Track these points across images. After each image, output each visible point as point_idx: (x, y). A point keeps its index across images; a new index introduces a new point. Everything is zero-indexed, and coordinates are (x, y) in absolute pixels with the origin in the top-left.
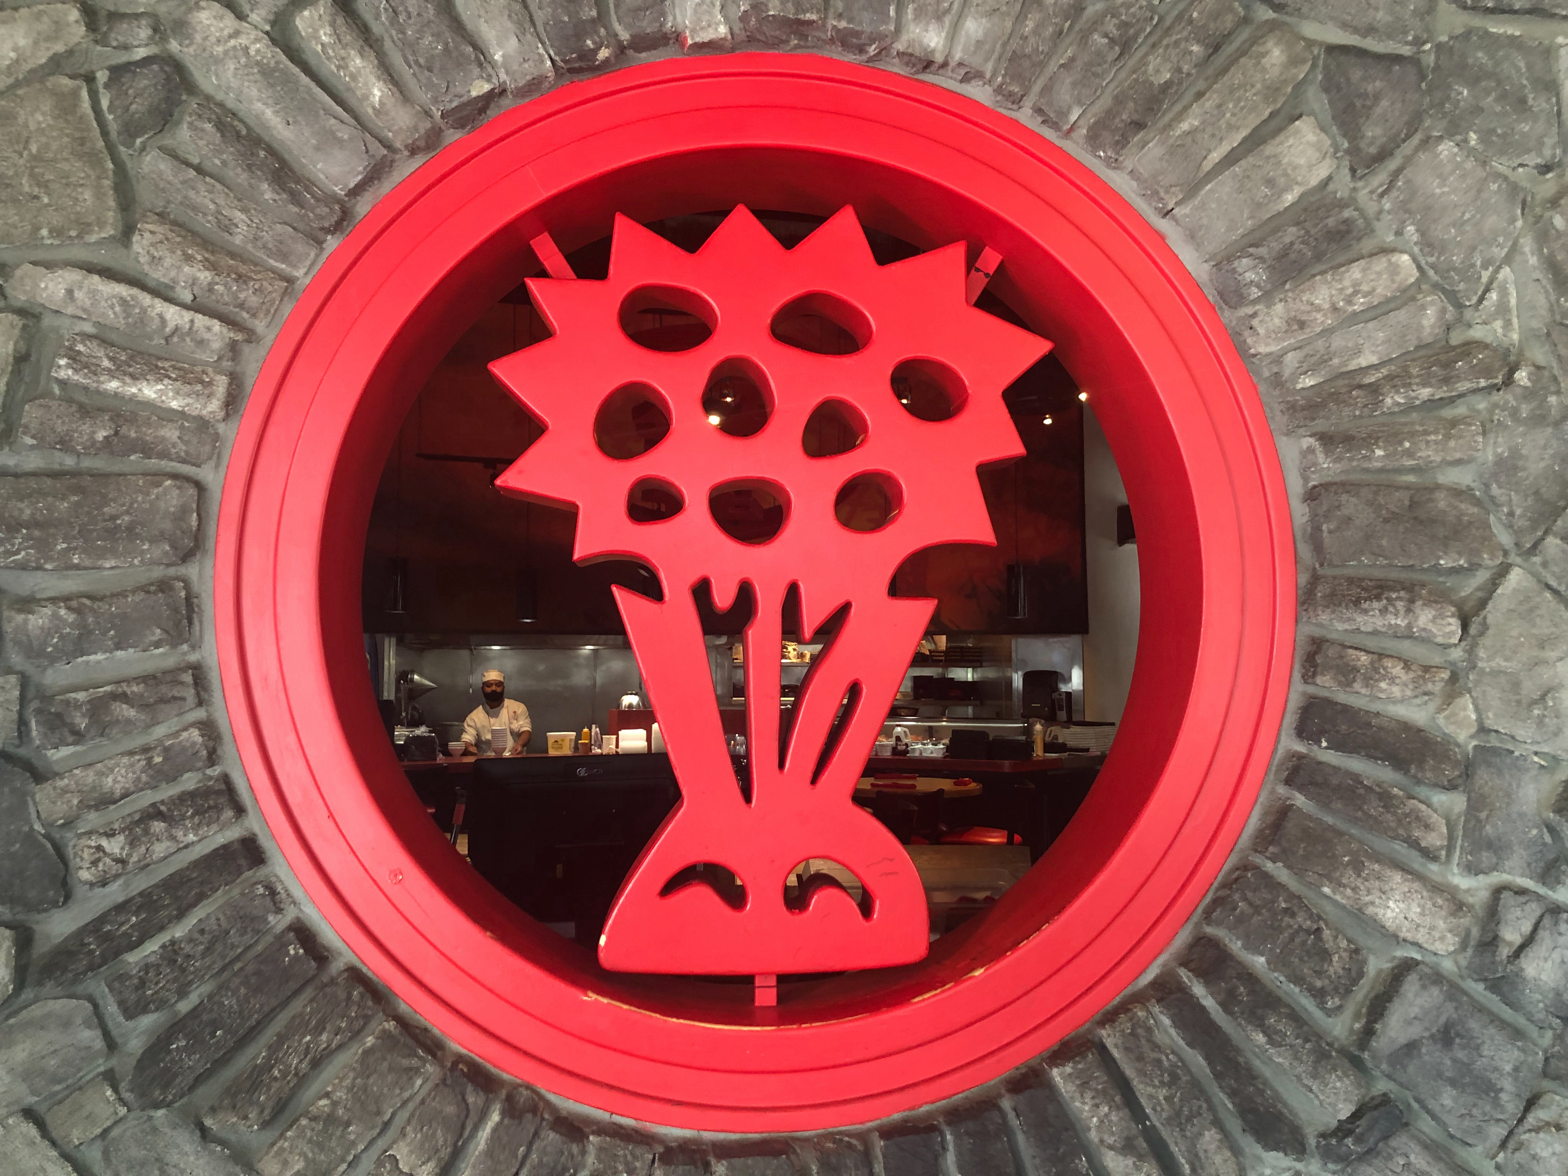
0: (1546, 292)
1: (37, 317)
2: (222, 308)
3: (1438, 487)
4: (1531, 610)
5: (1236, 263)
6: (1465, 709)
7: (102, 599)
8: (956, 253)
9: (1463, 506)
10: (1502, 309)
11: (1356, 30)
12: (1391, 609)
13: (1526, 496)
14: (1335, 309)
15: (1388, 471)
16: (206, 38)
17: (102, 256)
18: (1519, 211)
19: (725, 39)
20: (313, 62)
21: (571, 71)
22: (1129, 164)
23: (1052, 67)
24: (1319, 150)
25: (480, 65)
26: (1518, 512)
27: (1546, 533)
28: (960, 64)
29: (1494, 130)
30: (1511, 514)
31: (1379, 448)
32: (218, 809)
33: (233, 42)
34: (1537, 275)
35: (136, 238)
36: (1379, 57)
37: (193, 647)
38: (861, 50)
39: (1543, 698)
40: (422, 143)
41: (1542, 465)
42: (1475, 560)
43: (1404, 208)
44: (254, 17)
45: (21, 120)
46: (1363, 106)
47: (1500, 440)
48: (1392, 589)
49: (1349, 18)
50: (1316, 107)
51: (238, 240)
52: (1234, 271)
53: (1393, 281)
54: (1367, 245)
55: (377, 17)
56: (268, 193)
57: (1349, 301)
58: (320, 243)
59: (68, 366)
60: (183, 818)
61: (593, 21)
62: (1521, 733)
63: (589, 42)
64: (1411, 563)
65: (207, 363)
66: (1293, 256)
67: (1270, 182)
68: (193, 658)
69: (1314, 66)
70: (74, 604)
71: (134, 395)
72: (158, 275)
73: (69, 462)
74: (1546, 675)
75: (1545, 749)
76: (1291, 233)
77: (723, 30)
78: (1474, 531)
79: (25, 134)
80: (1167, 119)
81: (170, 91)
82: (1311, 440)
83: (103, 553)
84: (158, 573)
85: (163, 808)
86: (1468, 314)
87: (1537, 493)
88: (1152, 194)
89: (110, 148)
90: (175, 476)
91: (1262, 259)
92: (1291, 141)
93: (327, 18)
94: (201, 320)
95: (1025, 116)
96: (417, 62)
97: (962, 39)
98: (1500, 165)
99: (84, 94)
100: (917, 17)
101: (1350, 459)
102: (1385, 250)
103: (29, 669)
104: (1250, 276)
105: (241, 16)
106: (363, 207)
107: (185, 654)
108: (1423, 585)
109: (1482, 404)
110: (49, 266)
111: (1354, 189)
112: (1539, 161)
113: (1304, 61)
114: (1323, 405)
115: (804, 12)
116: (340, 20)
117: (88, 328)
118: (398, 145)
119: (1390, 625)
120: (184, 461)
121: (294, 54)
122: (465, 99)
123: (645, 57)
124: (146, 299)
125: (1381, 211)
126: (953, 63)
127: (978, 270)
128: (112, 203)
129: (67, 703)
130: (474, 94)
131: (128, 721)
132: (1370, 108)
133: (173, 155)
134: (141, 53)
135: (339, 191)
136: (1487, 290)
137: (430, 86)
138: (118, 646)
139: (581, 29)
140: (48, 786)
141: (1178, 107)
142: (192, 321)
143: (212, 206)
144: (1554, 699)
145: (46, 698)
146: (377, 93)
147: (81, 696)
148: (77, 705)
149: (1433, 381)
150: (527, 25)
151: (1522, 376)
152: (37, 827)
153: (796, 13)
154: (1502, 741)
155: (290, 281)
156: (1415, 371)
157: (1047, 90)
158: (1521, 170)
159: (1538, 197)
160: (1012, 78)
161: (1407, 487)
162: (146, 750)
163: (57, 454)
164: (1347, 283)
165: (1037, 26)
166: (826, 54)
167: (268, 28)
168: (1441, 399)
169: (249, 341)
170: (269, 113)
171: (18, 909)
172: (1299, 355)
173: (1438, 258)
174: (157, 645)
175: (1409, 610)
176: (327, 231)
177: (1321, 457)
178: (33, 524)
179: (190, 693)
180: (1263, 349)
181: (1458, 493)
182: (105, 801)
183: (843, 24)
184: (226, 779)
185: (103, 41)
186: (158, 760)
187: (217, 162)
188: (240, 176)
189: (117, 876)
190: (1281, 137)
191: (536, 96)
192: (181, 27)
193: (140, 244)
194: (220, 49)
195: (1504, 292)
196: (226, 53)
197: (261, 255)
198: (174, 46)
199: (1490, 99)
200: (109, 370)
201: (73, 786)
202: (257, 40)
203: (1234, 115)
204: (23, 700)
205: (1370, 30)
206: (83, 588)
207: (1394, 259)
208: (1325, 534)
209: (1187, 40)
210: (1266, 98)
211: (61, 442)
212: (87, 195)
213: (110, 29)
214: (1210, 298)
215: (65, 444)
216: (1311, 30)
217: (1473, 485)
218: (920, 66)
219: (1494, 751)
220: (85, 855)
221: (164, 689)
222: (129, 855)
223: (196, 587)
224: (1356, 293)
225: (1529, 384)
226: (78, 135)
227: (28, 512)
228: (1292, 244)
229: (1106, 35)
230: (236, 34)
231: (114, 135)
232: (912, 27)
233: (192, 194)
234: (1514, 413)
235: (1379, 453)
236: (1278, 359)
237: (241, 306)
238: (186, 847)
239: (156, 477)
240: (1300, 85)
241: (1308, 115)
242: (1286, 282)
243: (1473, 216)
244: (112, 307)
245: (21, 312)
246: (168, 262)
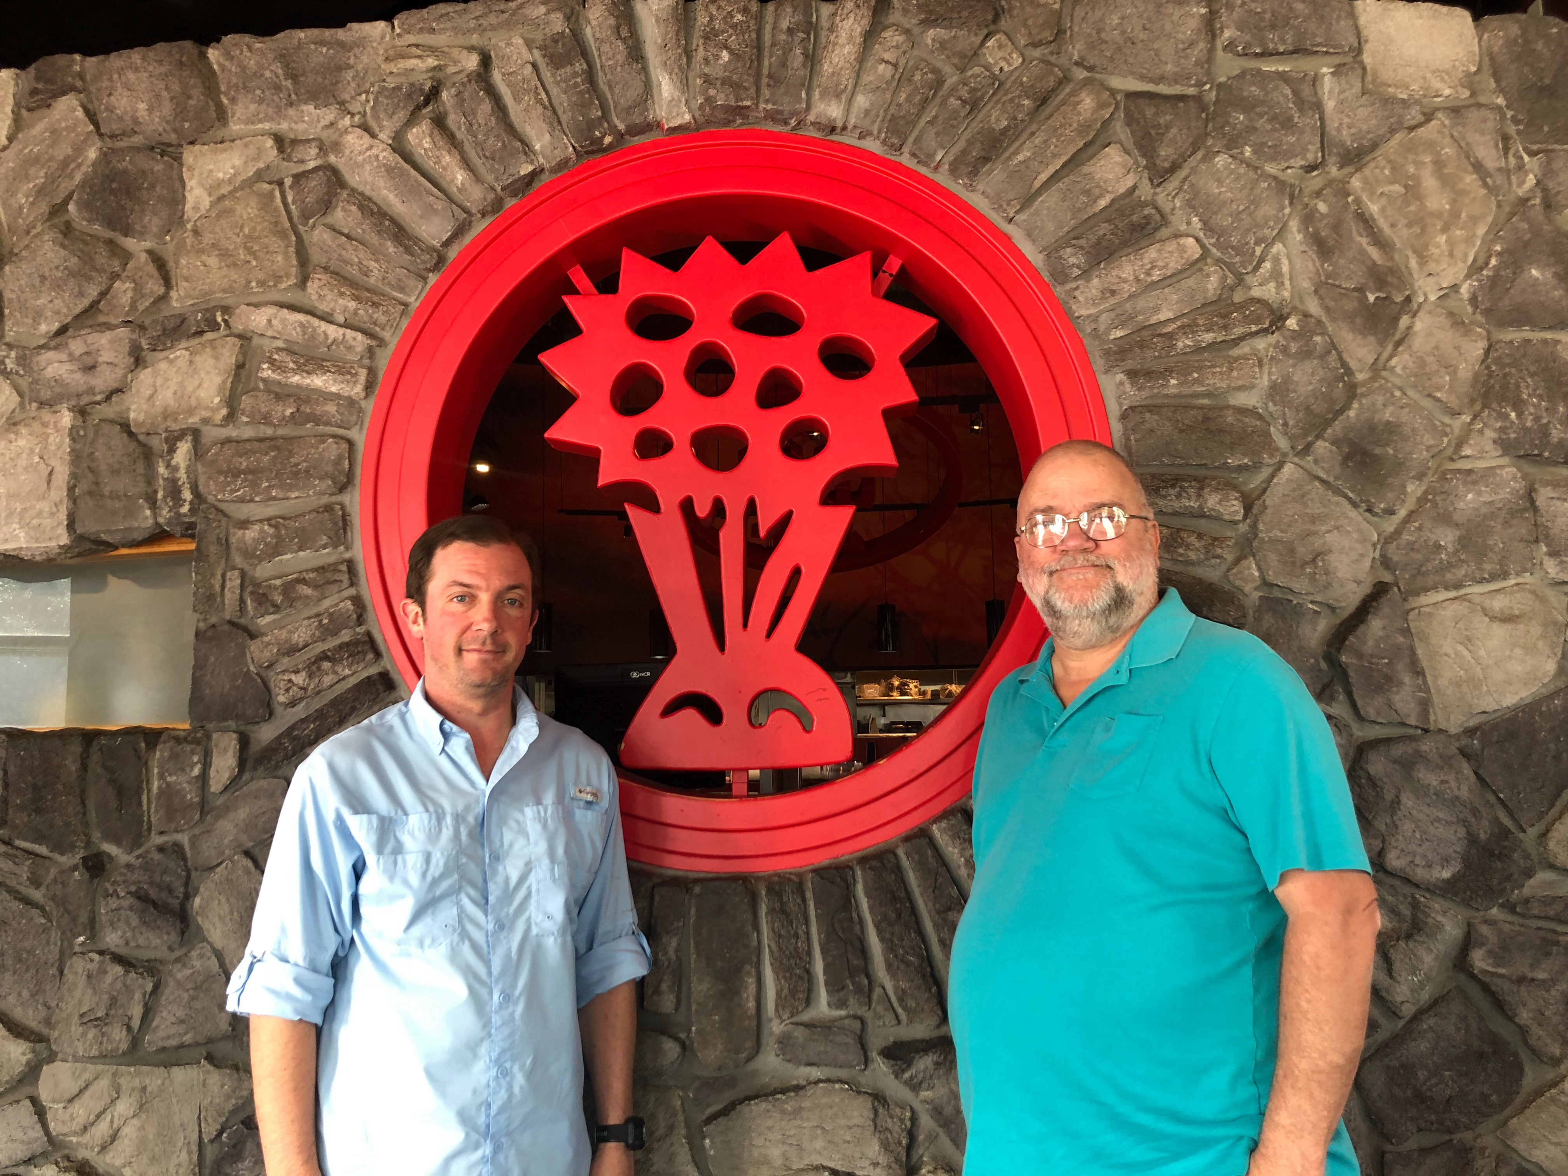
0: (1313, 260)
1: (249, 339)
2: (362, 325)
3: (1228, 407)
4: (1303, 496)
5: (1062, 252)
6: (1249, 568)
7: (290, 518)
8: (864, 260)
9: (1247, 420)
10: (1276, 275)
11: (1151, 80)
12: (1184, 495)
13: (1298, 411)
14: (1137, 280)
15: (1185, 396)
16: (352, 152)
17: (289, 297)
18: (1287, 202)
19: (690, 123)
20: (419, 160)
21: (587, 153)
22: (981, 187)
23: (922, 123)
24: (1124, 167)
25: (526, 154)
26: (1291, 423)
27: (1318, 437)
28: (855, 127)
29: (1266, 143)
30: (1285, 424)
31: (1173, 378)
32: (365, 654)
33: (368, 153)
34: (1303, 248)
35: (309, 284)
36: (1166, 98)
37: (347, 549)
38: (786, 123)
39: (1314, 560)
40: (489, 208)
41: (1311, 387)
42: (1256, 460)
43: (1190, 205)
44: (382, 136)
45: (238, 213)
46: (1157, 134)
47: (1274, 369)
48: (1184, 480)
49: (1145, 71)
50: (1123, 137)
51: (372, 281)
52: (1060, 257)
53: (1182, 258)
54: (1164, 232)
55: (459, 128)
56: (391, 248)
57: (1148, 274)
58: (425, 279)
59: (269, 368)
60: (342, 659)
61: (599, 118)
62: (1296, 587)
63: (597, 133)
64: (1204, 462)
65: (353, 362)
66: (1105, 244)
67: (1087, 193)
68: (347, 556)
69: (1117, 108)
70: (273, 522)
71: (308, 385)
72: (323, 307)
73: (269, 431)
74: (1317, 543)
75: (1319, 599)
76: (1104, 228)
77: (687, 117)
78: (1256, 438)
79: (241, 222)
80: (1007, 154)
81: (329, 187)
82: (1122, 375)
83: (291, 487)
84: (325, 500)
85: (329, 654)
86: (1249, 279)
87: (1307, 408)
88: (999, 208)
89: (294, 227)
90: (334, 436)
91: (1081, 248)
92: (1102, 162)
93: (427, 132)
94: (350, 333)
95: (906, 160)
96: (484, 155)
97: (855, 110)
98: (1271, 168)
99: (277, 194)
100: (823, 95)
101: (1151, 388)
102: (1177, 236)
103: (247, 568)
104: (1073, 260)
105: (373, 136)
106: (453, 253)
107: (342, 553)
108: (1214, 478)
109: (1261, 344)
110: (257, 305)
111: (1155, 194)
112: (1303, 163)
113: (1110, 105)
114: (1131, 350)
115: (742, 100)
116: (436, 132)
117: (280, 344)
118: (474, 211)
119: (1186, 507)
120: (340, 427)
121: (407, 157)
122: (516, 177)
123: (637, 140)
124: (316, 322)
125: (1173, 209)
126: (850, 127)
127: (884, 272)
128: (295, 263)
129: (270, 586)
130: (522, 173)
131: (307, 597)
132: (1163, 134)
133: (333, 229)
134: (312, 165)
135: (436, 243)
136: (1261, 260)
137: (492, 170)
138: (300, 549)
139: (591, 125)
140: (258, 641)
141: (1017, 144)
142: (344, 335)
143: (356, 260)
144: (1323, 560)
145: (257, 585)
146: (460, 177)
147: (278, 582)
148: (276, 588)
149: (1215, 328)
150: (556, 124)
151: (1292, 323)
152: (252, 668)
153: (737, 101)
154: (1284, 593)
155: (406, 305)
156: (1201, 322)
157: (918, 139)
158: (1289, 171)
159: (1307, 192)
160: (892, 134)
161: (1201, 408)
162: (318, 615)
163: (262, 427)
164: (1146, 261)
165: (909, 95)
166: (764, 128)
167: (390, 142)
168: (1223, 341)
169: (379, 346)
170: (391, 196)
171: (241, 722)
172: (1112, 314)
173: (1218, 239)
174: (325, 547)
175: (1199, 496)
176: (429, 270)
177: (1128, 387)
178: (248, 471)
179: (345, 578)
180: (1084, 312)
181: (1242, 411)
182: (292, 650)
183: (770, 106)
184: (369, 634)
185: (288, 159)
186: (325, 621)
187: (360, 231)
188: (373, 238)
189: (302, 699)
190: (1095, 160)
191: (565, 171)
192: (336, 146)
193: (312, 287)
194: (360, 158)
195: (1276, 260)
196: (364, 160)
197: (387, 289)
198: (332, 159)
199: (1261, 121)
200: (293, 369)
201: (273, 641)
202: (384, 150)
203: (1056, 146)
204: (242, 586)
205: (1161, 79)
206: (278, 513)
207: (1181, 242)
208: (1133, 442)
209: (1019, 97)
210: (1081, 132)
211: (265, 418)
212: (280, 258)
213: (292, 150)
214: (1046, 279)
215: (266, 419)
216: (1118, 82)
217: (1257, 405)
218: (827, 131)
219: (1277, 600)
220: (281, 686)
221: (328, 575)
222: (309, 685)
223: (348, 510)
224: (1153, 268)
225: (1297, 328)
226: (273, 220)
227: (245, 464)
228: (1105, 235)
229: (960, 99)
230: (371, 147)
231: (296, 219)
232: (819, 104)
233: (344, 253)
234: (1285, 350)
235: (1173, 382)
236: (1095, 319)
237: (375, 323)
238: (344, 679)
239: (322, 438)
240: (1106, 123)
241: (1115, 143)
242: (1099, 263)
243: (1247, 208)
244: (295, 329)
245: (240, 336)
246: (329, 297)
